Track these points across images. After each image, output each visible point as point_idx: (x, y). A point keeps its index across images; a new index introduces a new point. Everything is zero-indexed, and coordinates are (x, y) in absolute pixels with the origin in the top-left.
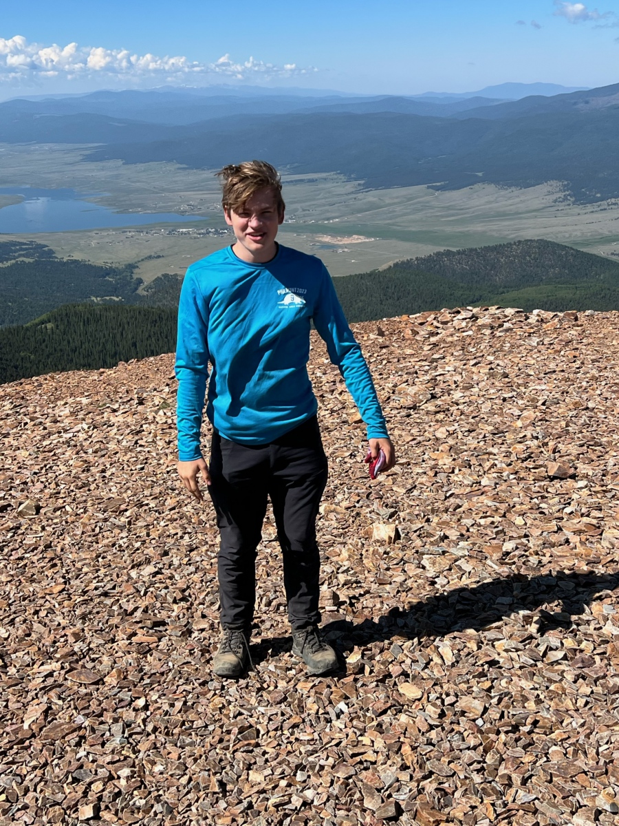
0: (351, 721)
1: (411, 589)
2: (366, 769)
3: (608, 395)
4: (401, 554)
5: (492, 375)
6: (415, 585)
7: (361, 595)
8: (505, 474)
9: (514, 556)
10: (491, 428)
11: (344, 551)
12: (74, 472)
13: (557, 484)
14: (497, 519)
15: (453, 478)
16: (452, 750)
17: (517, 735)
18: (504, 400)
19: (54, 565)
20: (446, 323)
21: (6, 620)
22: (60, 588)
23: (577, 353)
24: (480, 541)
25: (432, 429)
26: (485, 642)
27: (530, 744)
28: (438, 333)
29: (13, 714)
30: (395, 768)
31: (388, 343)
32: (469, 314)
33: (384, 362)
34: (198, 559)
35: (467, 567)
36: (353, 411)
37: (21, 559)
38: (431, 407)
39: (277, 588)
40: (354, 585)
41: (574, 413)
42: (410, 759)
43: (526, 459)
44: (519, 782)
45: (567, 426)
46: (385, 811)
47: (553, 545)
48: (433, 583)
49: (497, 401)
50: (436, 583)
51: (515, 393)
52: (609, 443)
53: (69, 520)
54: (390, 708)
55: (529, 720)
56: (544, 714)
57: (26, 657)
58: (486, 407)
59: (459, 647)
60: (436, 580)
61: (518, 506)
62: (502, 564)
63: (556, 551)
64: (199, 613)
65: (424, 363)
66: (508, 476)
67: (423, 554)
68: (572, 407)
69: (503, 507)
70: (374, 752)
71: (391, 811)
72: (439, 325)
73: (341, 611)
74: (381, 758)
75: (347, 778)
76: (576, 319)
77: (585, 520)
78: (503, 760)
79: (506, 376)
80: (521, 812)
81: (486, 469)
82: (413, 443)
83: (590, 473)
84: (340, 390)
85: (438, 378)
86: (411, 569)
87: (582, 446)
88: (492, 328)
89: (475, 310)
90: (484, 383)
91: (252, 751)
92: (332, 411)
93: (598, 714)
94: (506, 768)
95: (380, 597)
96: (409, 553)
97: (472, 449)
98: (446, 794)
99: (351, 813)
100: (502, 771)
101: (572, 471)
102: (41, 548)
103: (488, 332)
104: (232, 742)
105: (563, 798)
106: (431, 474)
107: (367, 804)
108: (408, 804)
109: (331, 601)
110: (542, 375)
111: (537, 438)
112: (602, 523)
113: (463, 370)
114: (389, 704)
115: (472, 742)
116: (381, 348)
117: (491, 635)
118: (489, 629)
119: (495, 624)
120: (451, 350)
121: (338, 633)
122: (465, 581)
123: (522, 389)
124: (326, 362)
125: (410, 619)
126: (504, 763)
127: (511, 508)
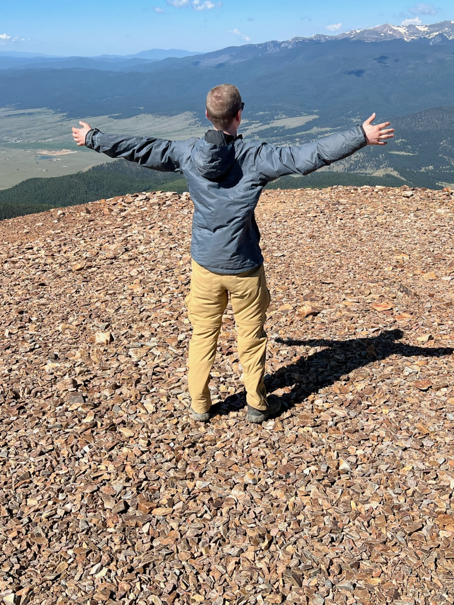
0: (92, 457)
1: (123, 370)
2: (104, 484)
4: (115, 350)
5: (162, 234)
6: (126, 368)
7: (91, 379)
8: (175, 294)
9: (185, 342)
10: (164, 267)
11: (77, 352)
14: (173, 321)
15: (144, 299)
16: (157, 464)
17: (195, 449)
18: (171, 249)
20: (130, 203)
24: (163, 336)
25: (127, 271)
26: (172, 396)
27: (203, 453)
28: (125, 210)
30: (121, 481)
31: (93, 218)
32: (145, 197)
33: (93, 230)
35: (157, 353)
36: (75, 263)
38: (126, 257)
39: (34, 382)
40: (86, 373)
42: (131, 474)
43: (187, 284)
44: (198, 475)
46: (118, 508)
48: (137, 365)
49: (167, 250)
50: (138, 365)
51: (177, 244)
54: (116, 445)
56: (210, 433)
58: (160, 254)
59: (156, 401)
60: (139, 363)
61: (185, 313)
62: (178, 348)
65: (118, 229)
66: (177, 295)
67: (129, 348)
69: (176, 314)
70: (108, 473)
71: (122, 507)
72: (125, 204)
73: (79, 390)
74: (113, 476)
75: (92, 493)
78: (188, 464)
79: (171, 234)
80: (201, 493)
81: (164, 292)
82: (116, 280)
84: (64, 251)
85: (129, 238)
86: (122, 358)
88: (159, 205)
89: (148, 194)
90: (157, 240)
91: (28, 486)
92: (61, 264)
93: (241, 429)
94: (190, 469)
95: (104, 378)
96: (120, 349)
97: (154, 280)
98: (155, 491)
99: (97, 513)
100: (188, 471)
103: (157, 207)
104: (13, 483)
105: (225, 481)
106: (130, 298)
107: (106, 506)
108: (132, 501)
109: (72, 385)
113: (144, 232)
114: (115, 443)
115: (169, 457)
116: (90, 221)
117: (175, 391)
118: (173, 388)
119: (176, 385)
120: (135, 220)
121: (79, 404)
122: (157, 361)
123: (181, 242)
124: (53, 232)
125: (124, 389)
126: (188, 466)
127: (180, 314)
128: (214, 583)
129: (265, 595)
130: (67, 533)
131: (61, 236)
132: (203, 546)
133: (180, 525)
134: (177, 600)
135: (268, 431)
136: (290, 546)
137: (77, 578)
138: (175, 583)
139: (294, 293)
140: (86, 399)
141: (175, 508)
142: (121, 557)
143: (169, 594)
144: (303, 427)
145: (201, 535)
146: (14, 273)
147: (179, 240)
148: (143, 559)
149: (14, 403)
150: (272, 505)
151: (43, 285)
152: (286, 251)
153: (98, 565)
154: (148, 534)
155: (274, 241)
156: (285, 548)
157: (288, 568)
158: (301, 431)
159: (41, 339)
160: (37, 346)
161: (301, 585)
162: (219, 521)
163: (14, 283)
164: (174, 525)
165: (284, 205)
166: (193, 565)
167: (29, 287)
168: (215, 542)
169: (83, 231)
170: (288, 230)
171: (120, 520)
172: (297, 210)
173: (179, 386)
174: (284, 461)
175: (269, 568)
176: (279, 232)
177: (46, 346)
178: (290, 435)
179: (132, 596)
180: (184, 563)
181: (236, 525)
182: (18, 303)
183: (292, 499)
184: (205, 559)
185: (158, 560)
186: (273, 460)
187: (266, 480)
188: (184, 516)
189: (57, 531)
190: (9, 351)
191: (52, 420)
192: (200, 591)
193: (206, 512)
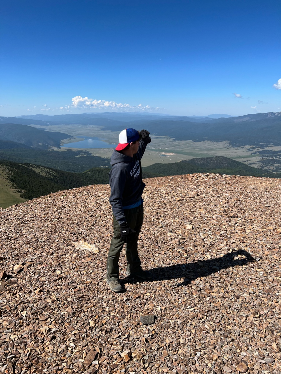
3: (245, 197)
4: (194, 233)
5: (213, 190)
6: (199, 240)
7: (185, 241)
8: (219, 215)
9: (224, 235)
10: (214, 204)
11: (179, 231)
12: (107, 209)
13: (233, 219)
14: (218, 226)
15: (205, 215)
16: (212, 277)
18: (217, 197)
19: (107, 230)
20: (200, 177)
21: (98, 242)
22: (110, 235)
23: (236, 186)
24: (214, 231)
25: (198, 203)
27: (231, 277)
29: (104, 262)
30: (199, 280)
31: (185, 181)
32: (207, 175)
33: (184, 186)
34: (143, 230)
35: (212, 237)
36: (177, 197)
37: (99, 228)
38: (197, 198)
39: (164, 239)
40: (183, 239)
41: (236, 201)
42: (202, 278)
43: (224, 212)
44: (229, 285)
45: (234, 204)
46: (197, 289)
47: (233, 233)
48: (203, 240)
49: (215, 197)
52: (246, 209)
53: (109, 220)
55: (231, 272)
56: (235, 271)
57: (105, 250)
59: (211, 255)
61: (223, 223)
62: (220, 237)
63: (234, 234)
64: (145, 243)
65: (195, 187)
66: (220, 216)
67: (200, 233)
68: (235, 200)
69: (219, 223)
71: (199, 289)
72: (198, 177)
73: (181, 245)
74: (195, 278)
76: (235, 177)
77: (241, 227)
79: (217, 191)
80: (231, 292)
81: (214, 214)
82: (194, 206)
83: (241, 216)
84: (173, 192)
85: (199, 191)
86: (197, 236)
87: (239, 210)
88: (213, 178)
89: (208, 174)
90: (211, 193)
92: (171, 197)
93: (248, 272)
95: (190, 242)
96: (196, 233)
97: (210, 209)
98: (212, 287)
99: (189, 289)
100: (225, 283)
101: (237, 216)
102: (103, 226)
103: (212, 179)
105: (241, 290)
106: (200, 214)
107: (193, 287)
108: (203, 288)
109: (178, 242)
110: (227, 191)
111: (227, 207)
112: (246, 229)
113: (205, 189)
115: (217, 276)
116: (183, 182)
117: (220, 253)
118: (219, 251)
119: (220, 250)
120: (202, 184)
121: (181, 250)
122: (211, 240)
123: (222, 195)
124: (168, 185)
125: (198, 248)
126: (225, 281)
127: (221, 224)
128: (236, 324)
129: (257, 333)
130: (178, 293)
131: (172, 187)
132: (231, 310)
133: (221, 301)
134: (220, 326)
135: (260, 275)
136: (269, 319)
137: (182, 309)
138: (220, 320)
139: (274, 223)
140: (184, 249)
141: (220, 294)
142: (199, 306)
143: (218, 323)
144: (277, 277)
145: (230, 306)
146: (153, 198)
147: (221, 194)
148: (207, 309)
149: (157, 245)
150: (261, 303)
151: (165, 204)
152: (271, 205)
153: (190, 306)
154: (209, 301)
155: (265, 200)
156: (267, 319)
157: (268, 327)
158: (276, 278)
159: (165, 224)
160: (164, 226)
161: (273, 334)
162: (237, 303)
163: (154, 202)
164: (220, 300)
165: (271, 184)
166: (227, 315)
167: (159, 204)
168: (237, 310)
169: (180, 186)
170: (272, 196)
171: (198, 294)
172: (277, 188)
173: (221, 251)
174: (267, 288)
175: (259, 325)
176: (268, 196)
177: (167, 227)
178: (270, 279)
179: (203, 320)
180: (223, 314)
181: (245, 306)
182: (156, 209)
183: (271, 303)
184: (232, 315)
185: (213, 310)
186: (262, 286)
187: (259, 293)
188: (224, 298)
189: (174, 292)
190: (154, 226)
191: (171, 254)
192: (230, 325)
193: (233, 299)
